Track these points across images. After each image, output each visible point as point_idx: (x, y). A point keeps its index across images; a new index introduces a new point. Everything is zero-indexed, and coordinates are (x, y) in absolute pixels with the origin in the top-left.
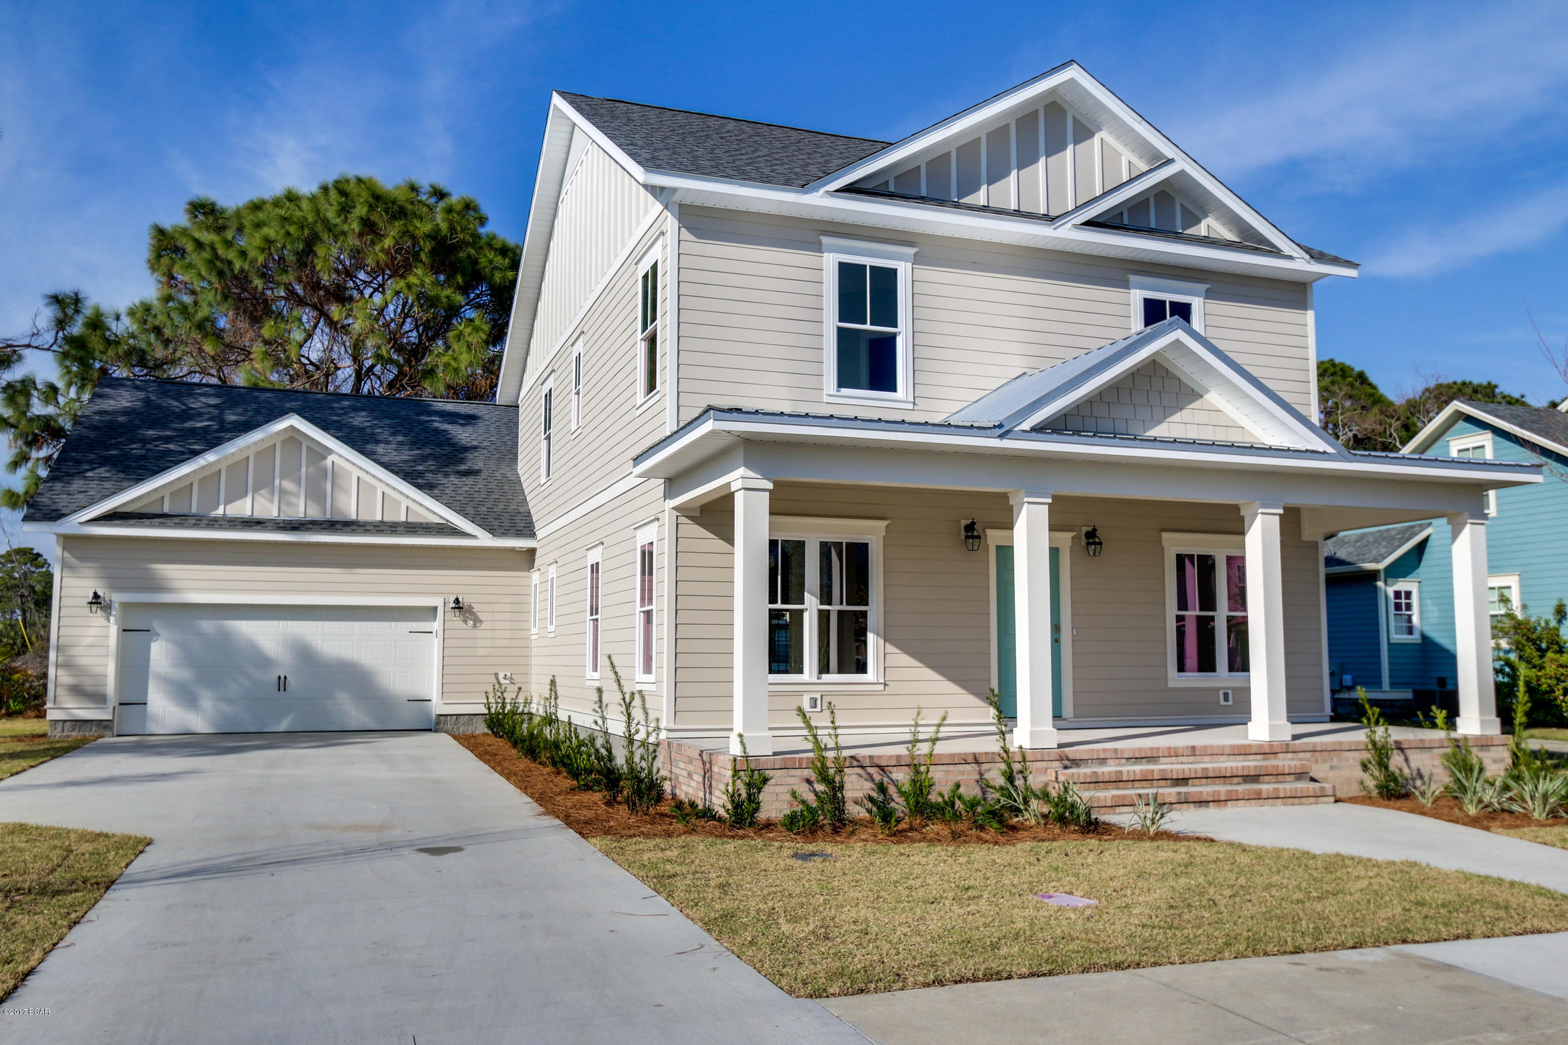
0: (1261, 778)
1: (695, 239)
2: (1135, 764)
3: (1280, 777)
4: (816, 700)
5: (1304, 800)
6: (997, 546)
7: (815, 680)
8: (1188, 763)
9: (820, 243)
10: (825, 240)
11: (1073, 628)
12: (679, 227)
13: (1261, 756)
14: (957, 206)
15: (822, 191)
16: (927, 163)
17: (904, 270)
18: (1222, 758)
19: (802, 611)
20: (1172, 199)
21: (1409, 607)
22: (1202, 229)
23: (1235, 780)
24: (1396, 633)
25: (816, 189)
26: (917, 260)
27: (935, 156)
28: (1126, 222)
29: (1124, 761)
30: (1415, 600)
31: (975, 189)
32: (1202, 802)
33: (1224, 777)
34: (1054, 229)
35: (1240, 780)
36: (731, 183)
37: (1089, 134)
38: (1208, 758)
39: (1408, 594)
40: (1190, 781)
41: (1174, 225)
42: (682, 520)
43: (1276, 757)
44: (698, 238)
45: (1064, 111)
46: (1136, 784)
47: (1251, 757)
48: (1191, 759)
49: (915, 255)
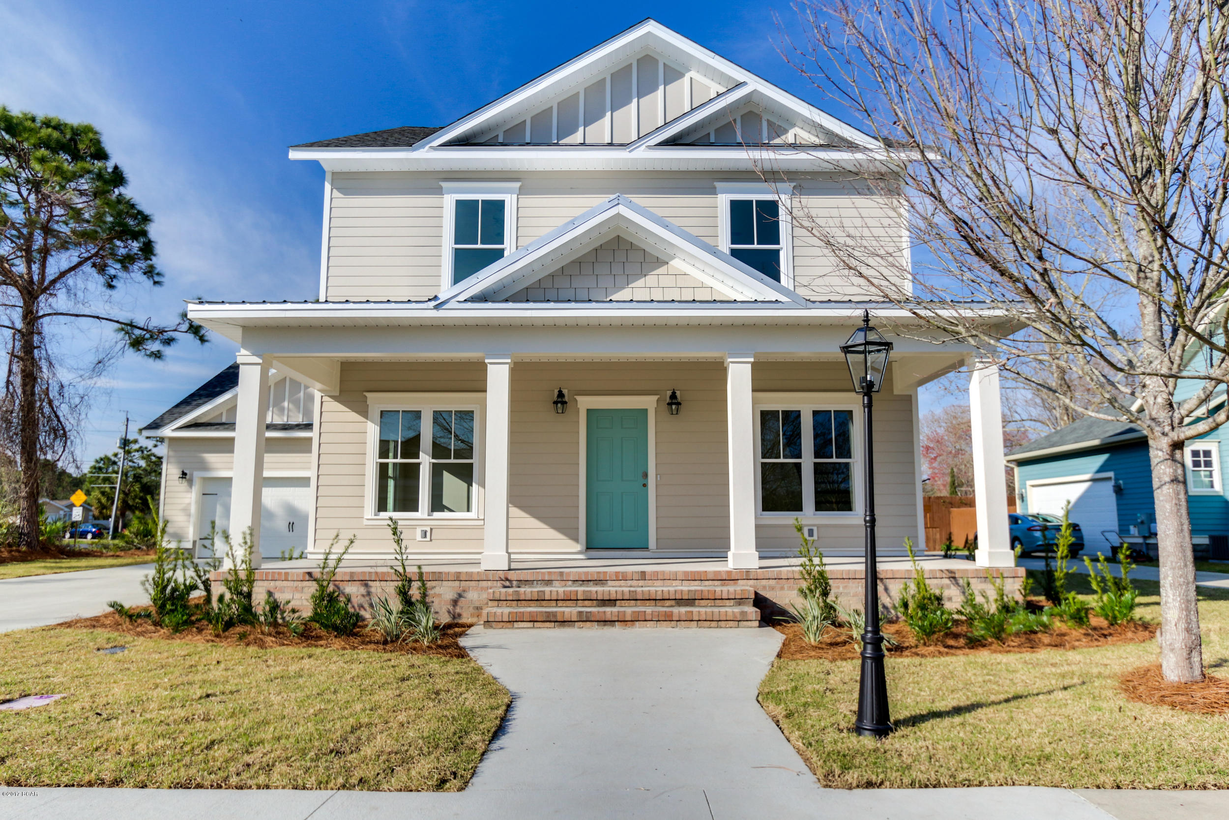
0: (697, 601)
1: (342, 196)
2: (581, 585)
3: (717, 601)
4: (426, 532)
5: (722, 624)
6: (588, 410)
7: (426, 517)
8: (638, 586)
9: (441, 188)
10: (444, 185)
11: (657, 475)
12: (332, 190)
13: (719, 582)
14: (557, 144)
15: (427, 147)
16: (532, 118)
17: (510, 202)
18: (675, 583)
19: (419, 464)
20: (759, 117)
21: (1208, 464)
22: (790, 138)
23: (668, 603)
24: (1195, 487)
25: (423, 146)
26: (521, 192)
27: (540, 111)
28: (712, 140)
29: (570, 583)
30: (1215, 458)
31: (573, 131)
32: (605, 621)
33: (656, 600)
34: (630, 152)
35: (673, 602)
36: (355, 151)
37: (680, 75)
38: (659, 583)
39: (1207, 453)
40: (618, 602)
41: (761, 138)
42: (326, 399)
43: (735, 584)
44: (345, 195)
45: (656, 61)
46: (560, 603)
47: (707, 583)
48: (641, 583)
49: (520, 188)
